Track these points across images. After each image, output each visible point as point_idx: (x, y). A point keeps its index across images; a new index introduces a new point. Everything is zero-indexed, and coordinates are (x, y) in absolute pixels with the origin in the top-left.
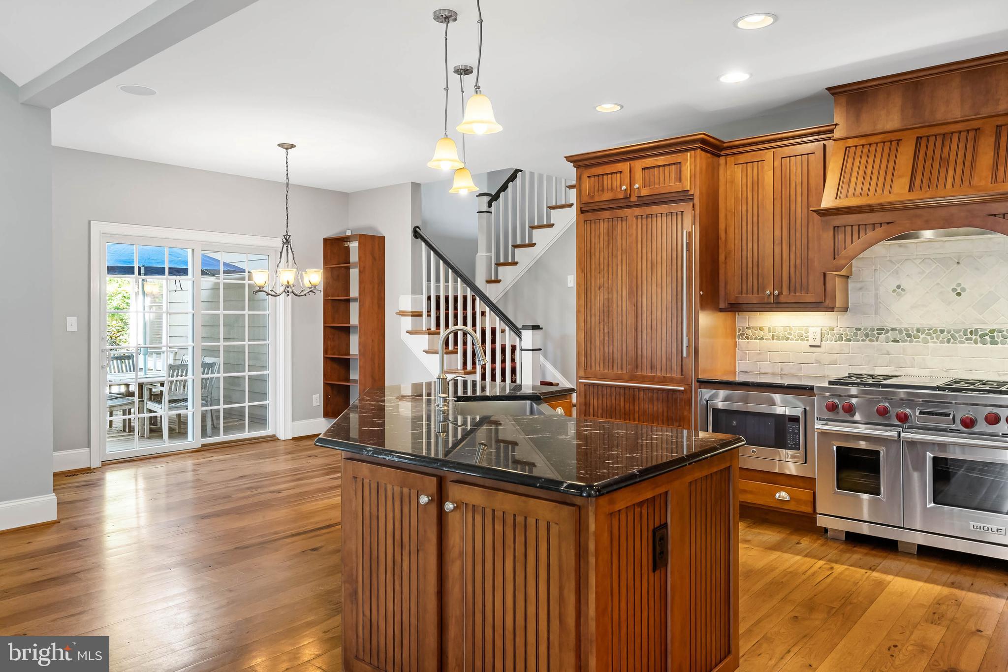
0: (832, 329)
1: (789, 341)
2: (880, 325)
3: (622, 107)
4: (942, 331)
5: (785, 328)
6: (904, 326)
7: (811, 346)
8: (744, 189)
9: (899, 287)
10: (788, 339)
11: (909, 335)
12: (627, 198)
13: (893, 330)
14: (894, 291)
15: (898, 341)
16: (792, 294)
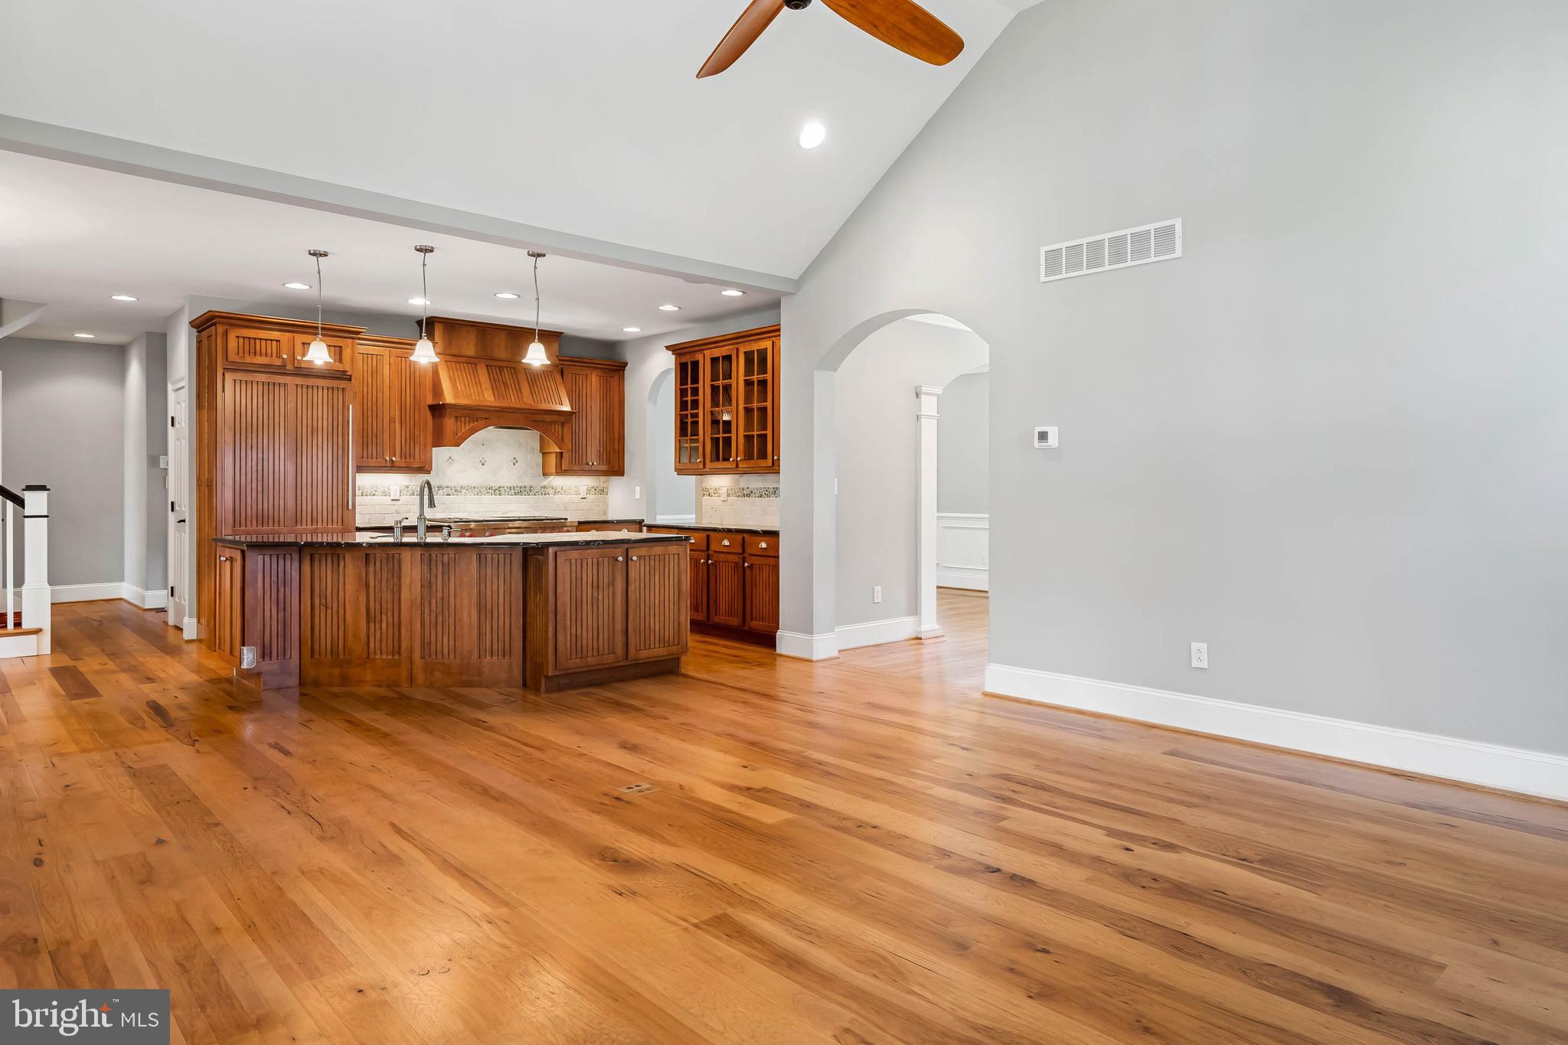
0: (407, 487)
1: (375, 497)
2: (439, 484)
3: (311, 287)
4: (474, 488)
5: (372, 487)
6: (452, 485)
7: (392, 500)
8: (365, 374)
9: (450, 458)
10: (374, 495)
11: (456, 491)
12: (284, 366)
13: (447, 487)
14: (448, 461)
15: (449, 495)
16: (403, 460)
